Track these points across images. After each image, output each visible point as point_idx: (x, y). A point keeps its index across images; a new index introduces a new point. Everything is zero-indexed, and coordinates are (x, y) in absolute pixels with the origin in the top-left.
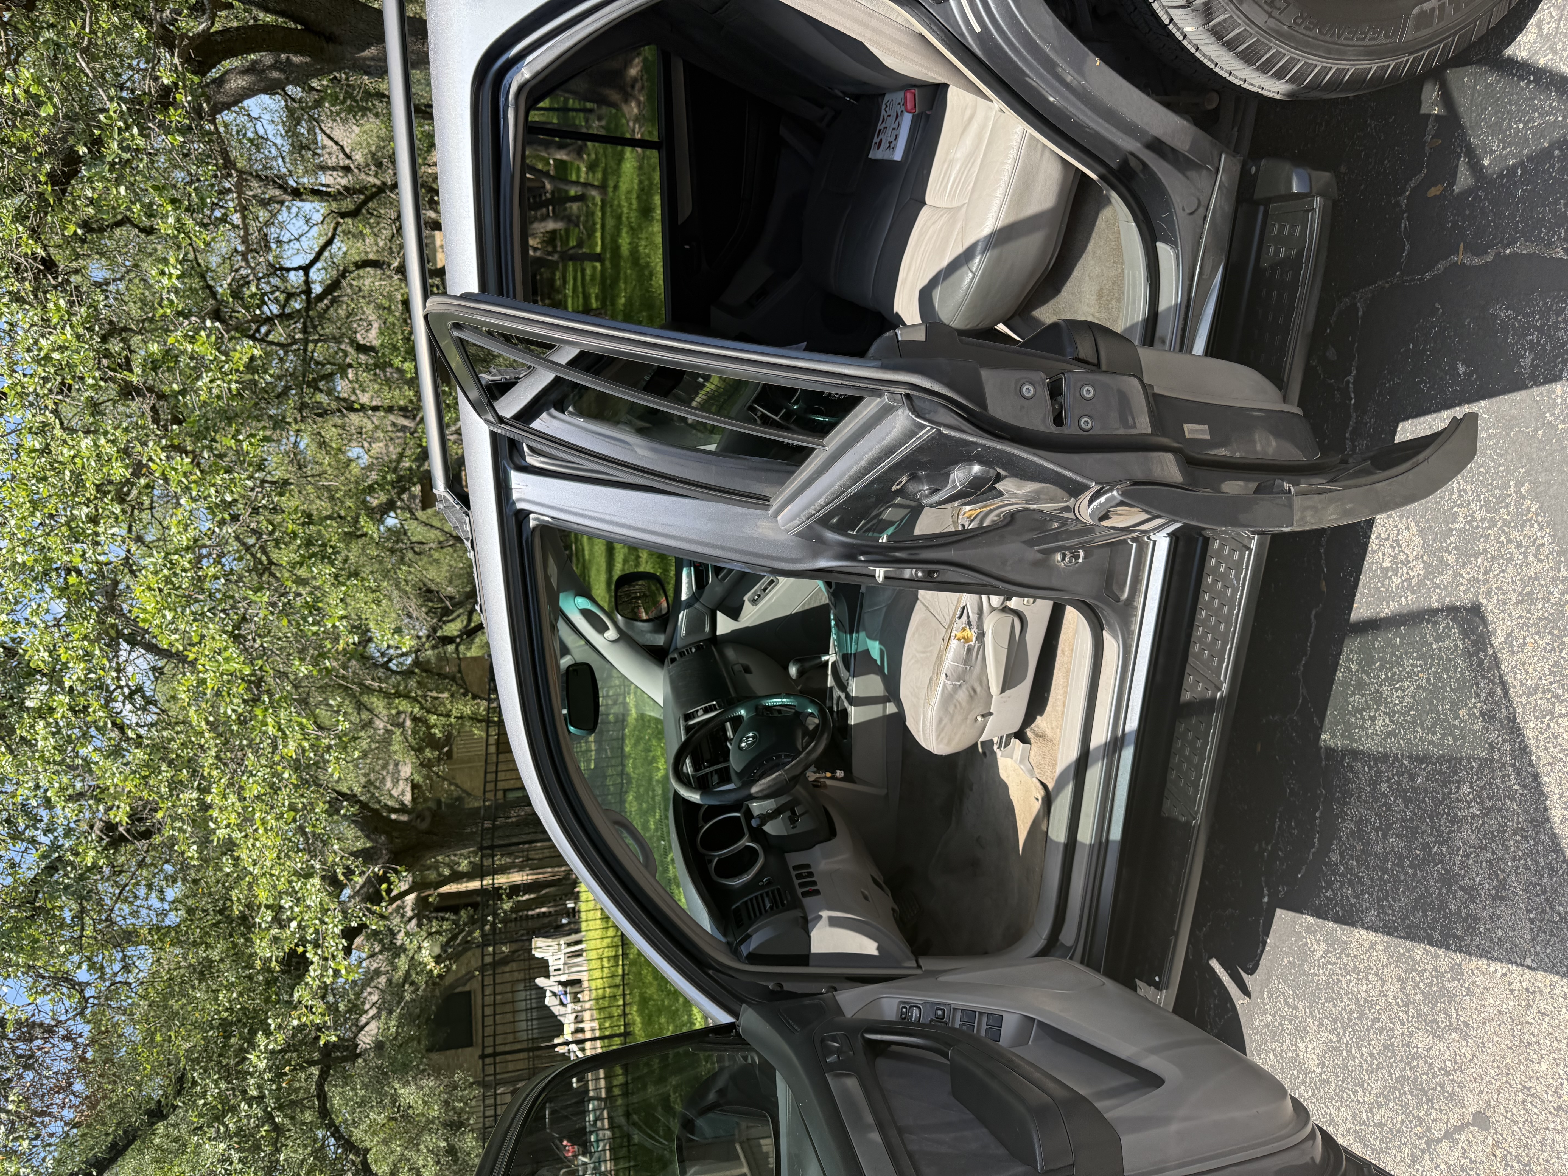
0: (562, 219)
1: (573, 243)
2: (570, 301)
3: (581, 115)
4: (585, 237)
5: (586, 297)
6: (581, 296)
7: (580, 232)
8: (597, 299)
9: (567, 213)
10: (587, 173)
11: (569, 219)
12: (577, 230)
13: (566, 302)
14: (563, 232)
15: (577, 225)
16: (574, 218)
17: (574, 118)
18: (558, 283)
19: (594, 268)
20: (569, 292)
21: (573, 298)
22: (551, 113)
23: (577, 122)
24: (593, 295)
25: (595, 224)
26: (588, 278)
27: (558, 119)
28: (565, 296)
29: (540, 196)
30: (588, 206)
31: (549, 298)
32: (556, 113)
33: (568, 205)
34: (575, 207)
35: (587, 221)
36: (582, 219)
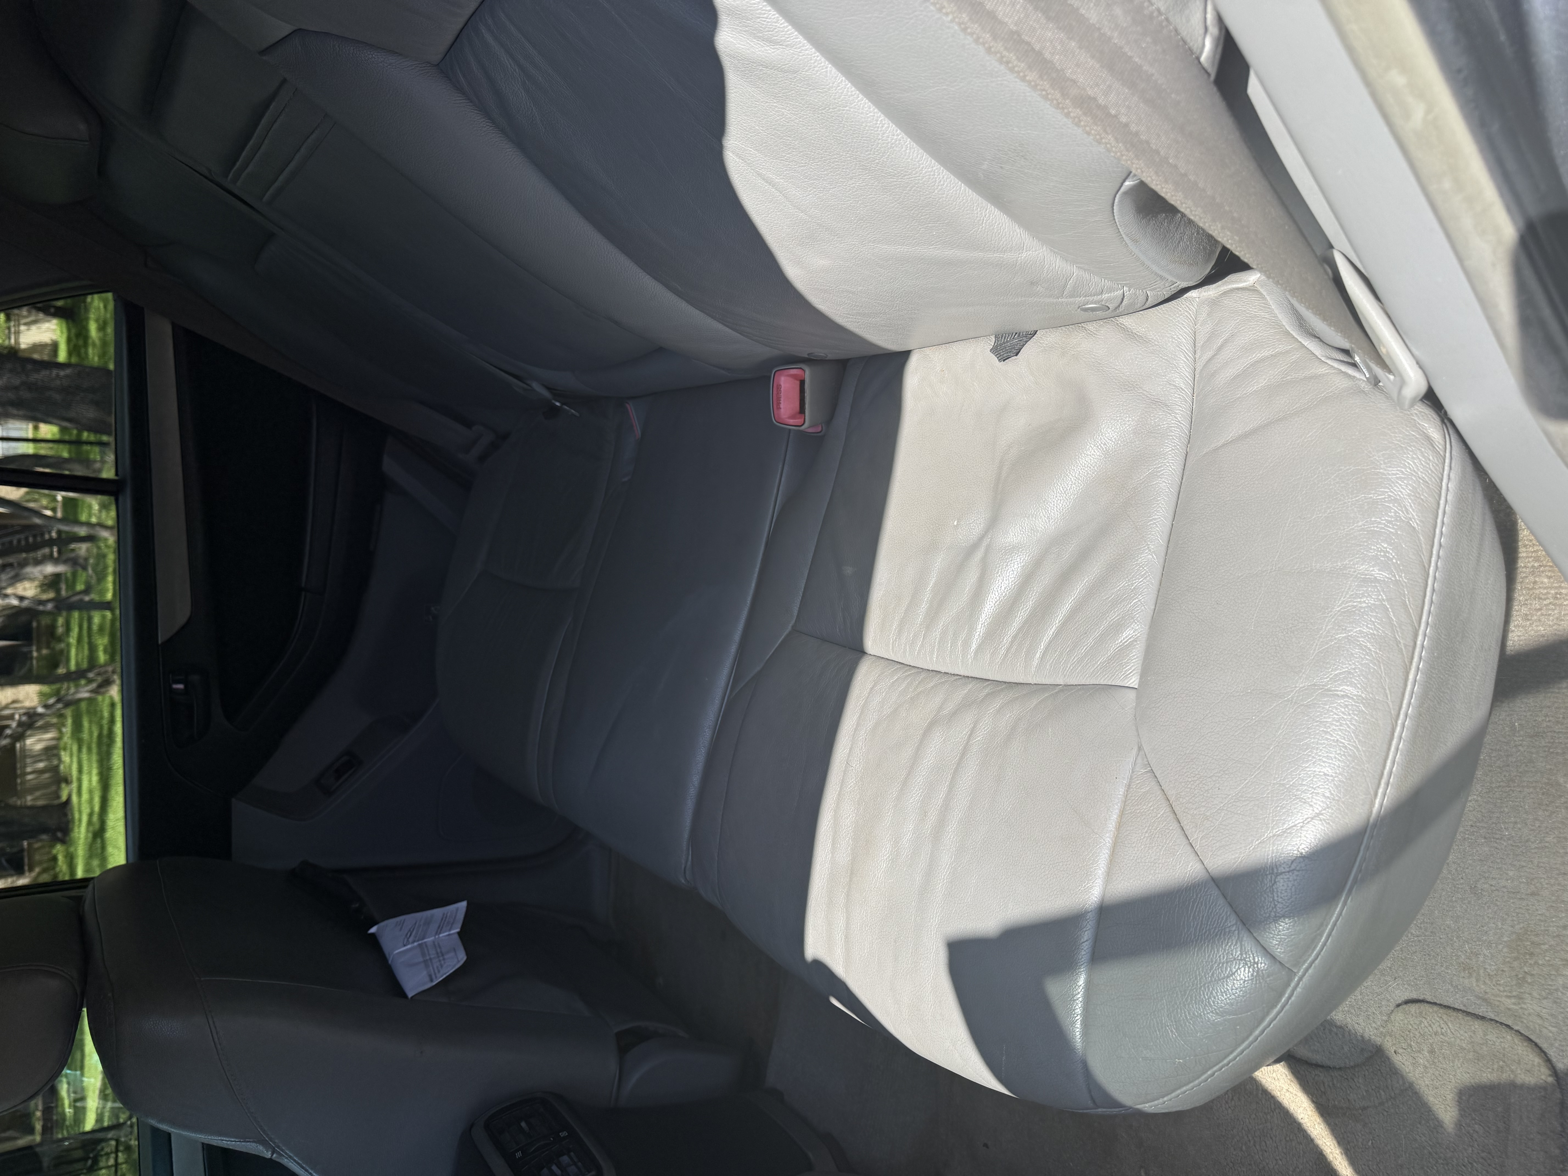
0: (65, 562)
1: (80, 587)
2: (73, 652)
3: (97, 449)
4: (94, 581)
5: (93, 649)
6: (86, 647)
7: (88, 576)
8: (105, 651)
9: (72, 555)
10: (100, 511)
11: (75, 562)
12: (84, 574)
13: (69, 652)
14: (69, 575)
15: (85, 568)
16: (81, 561)
17: (88, 452)
18: (60, 630)
19: (104, 617)
20: (73, 640)
21: (77, 649)
22: (61, 446)
23: (92, 456)
24: (101, 648)
25: (106, 567)
26: (95, 627)
27: (70, 452)
28: (68, 645)
29: (42, 535)
30: (99, 548)
31: (48, 647)
32: (67, 446)
33: (73, 546)
34: (83, 549)
35: (97, 564)
36: (91, 561)
